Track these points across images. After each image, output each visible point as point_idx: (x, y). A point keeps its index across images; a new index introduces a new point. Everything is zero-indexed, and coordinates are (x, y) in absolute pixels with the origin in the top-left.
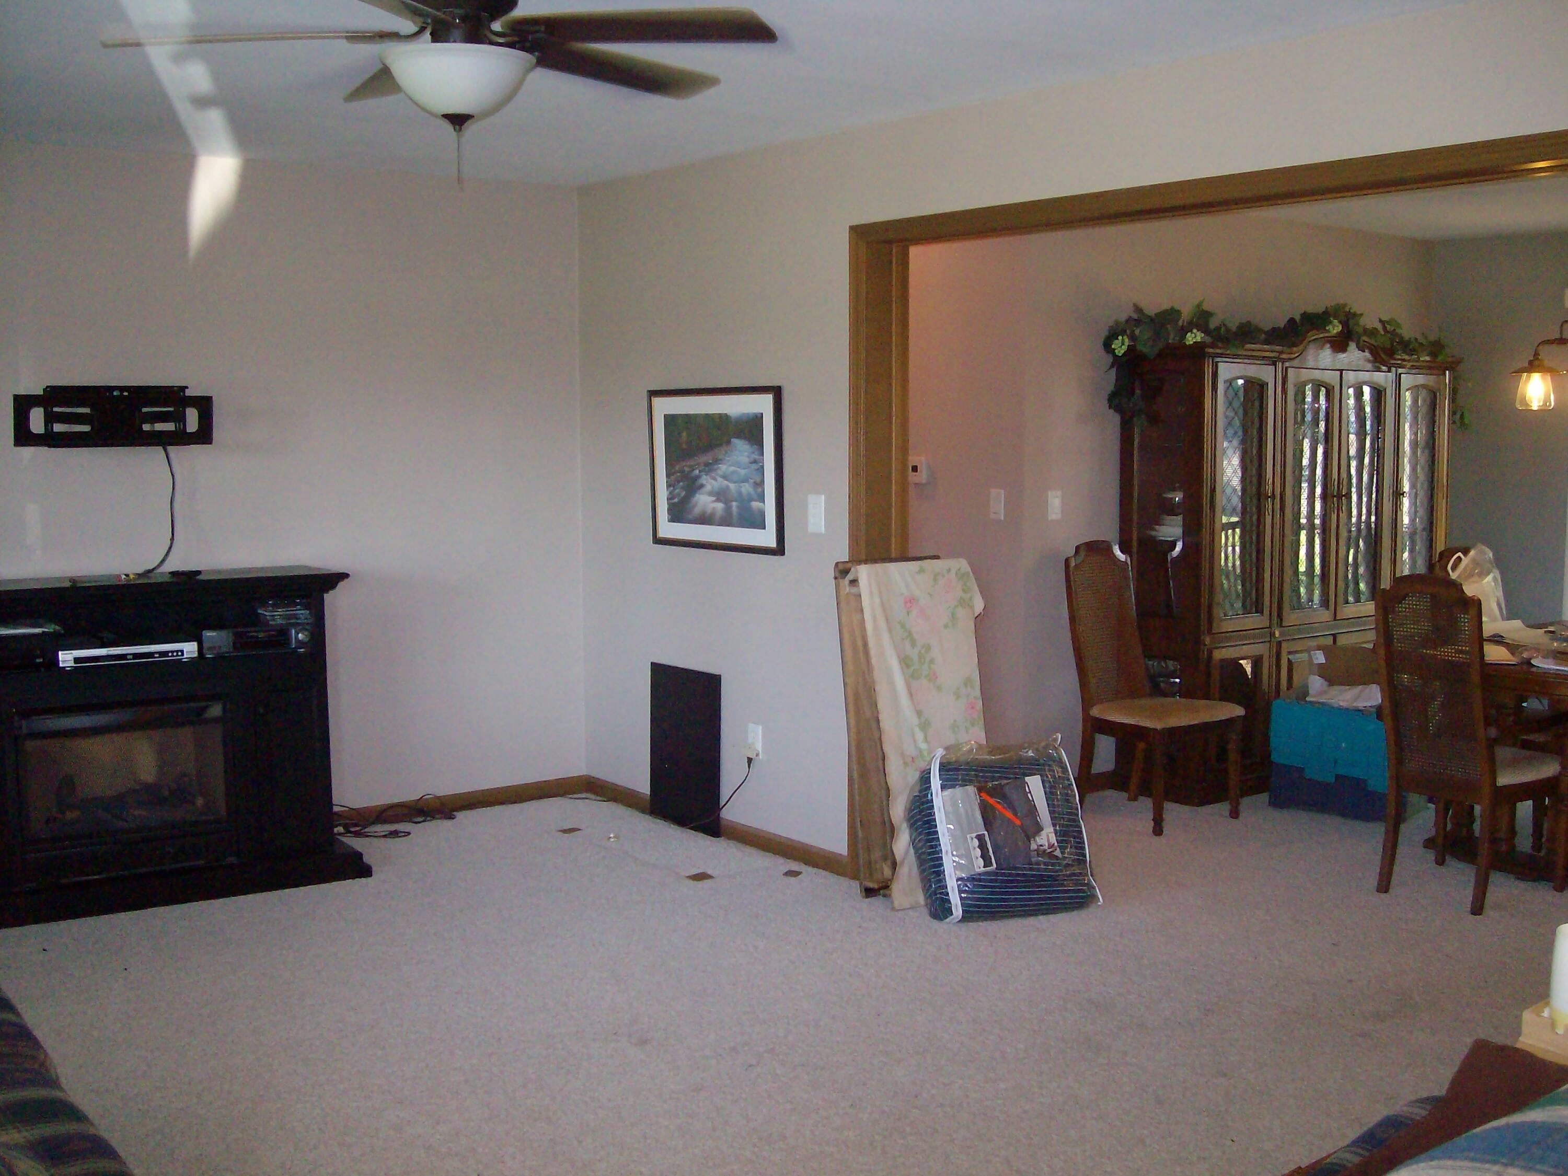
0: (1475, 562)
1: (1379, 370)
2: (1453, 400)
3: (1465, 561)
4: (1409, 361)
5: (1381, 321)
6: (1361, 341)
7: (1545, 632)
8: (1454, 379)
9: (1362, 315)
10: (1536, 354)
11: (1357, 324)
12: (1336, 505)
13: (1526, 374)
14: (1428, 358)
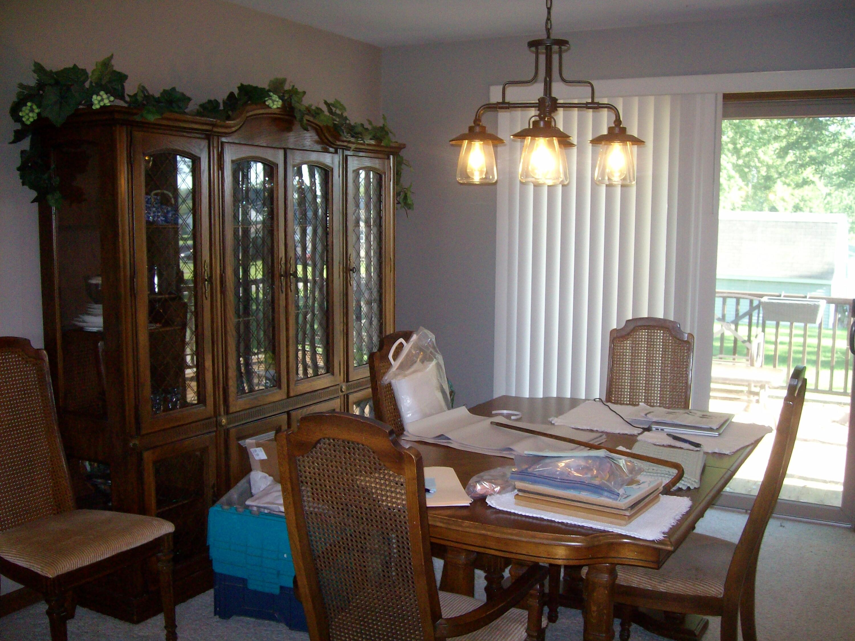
0: (419, 348)
1: (326, 151)
2: (397, 182)
3: (407, 347)
4: (353, 143)
5: (326, 103)
6: (305, 120)
7: (492, 423)
8: (399, 164)
9: (304, 93)
10: (477, 121)
11: (300, 101)
12: (284, 284)
13: (467, 141)
14: (373, 142)
